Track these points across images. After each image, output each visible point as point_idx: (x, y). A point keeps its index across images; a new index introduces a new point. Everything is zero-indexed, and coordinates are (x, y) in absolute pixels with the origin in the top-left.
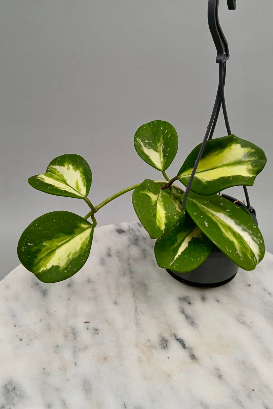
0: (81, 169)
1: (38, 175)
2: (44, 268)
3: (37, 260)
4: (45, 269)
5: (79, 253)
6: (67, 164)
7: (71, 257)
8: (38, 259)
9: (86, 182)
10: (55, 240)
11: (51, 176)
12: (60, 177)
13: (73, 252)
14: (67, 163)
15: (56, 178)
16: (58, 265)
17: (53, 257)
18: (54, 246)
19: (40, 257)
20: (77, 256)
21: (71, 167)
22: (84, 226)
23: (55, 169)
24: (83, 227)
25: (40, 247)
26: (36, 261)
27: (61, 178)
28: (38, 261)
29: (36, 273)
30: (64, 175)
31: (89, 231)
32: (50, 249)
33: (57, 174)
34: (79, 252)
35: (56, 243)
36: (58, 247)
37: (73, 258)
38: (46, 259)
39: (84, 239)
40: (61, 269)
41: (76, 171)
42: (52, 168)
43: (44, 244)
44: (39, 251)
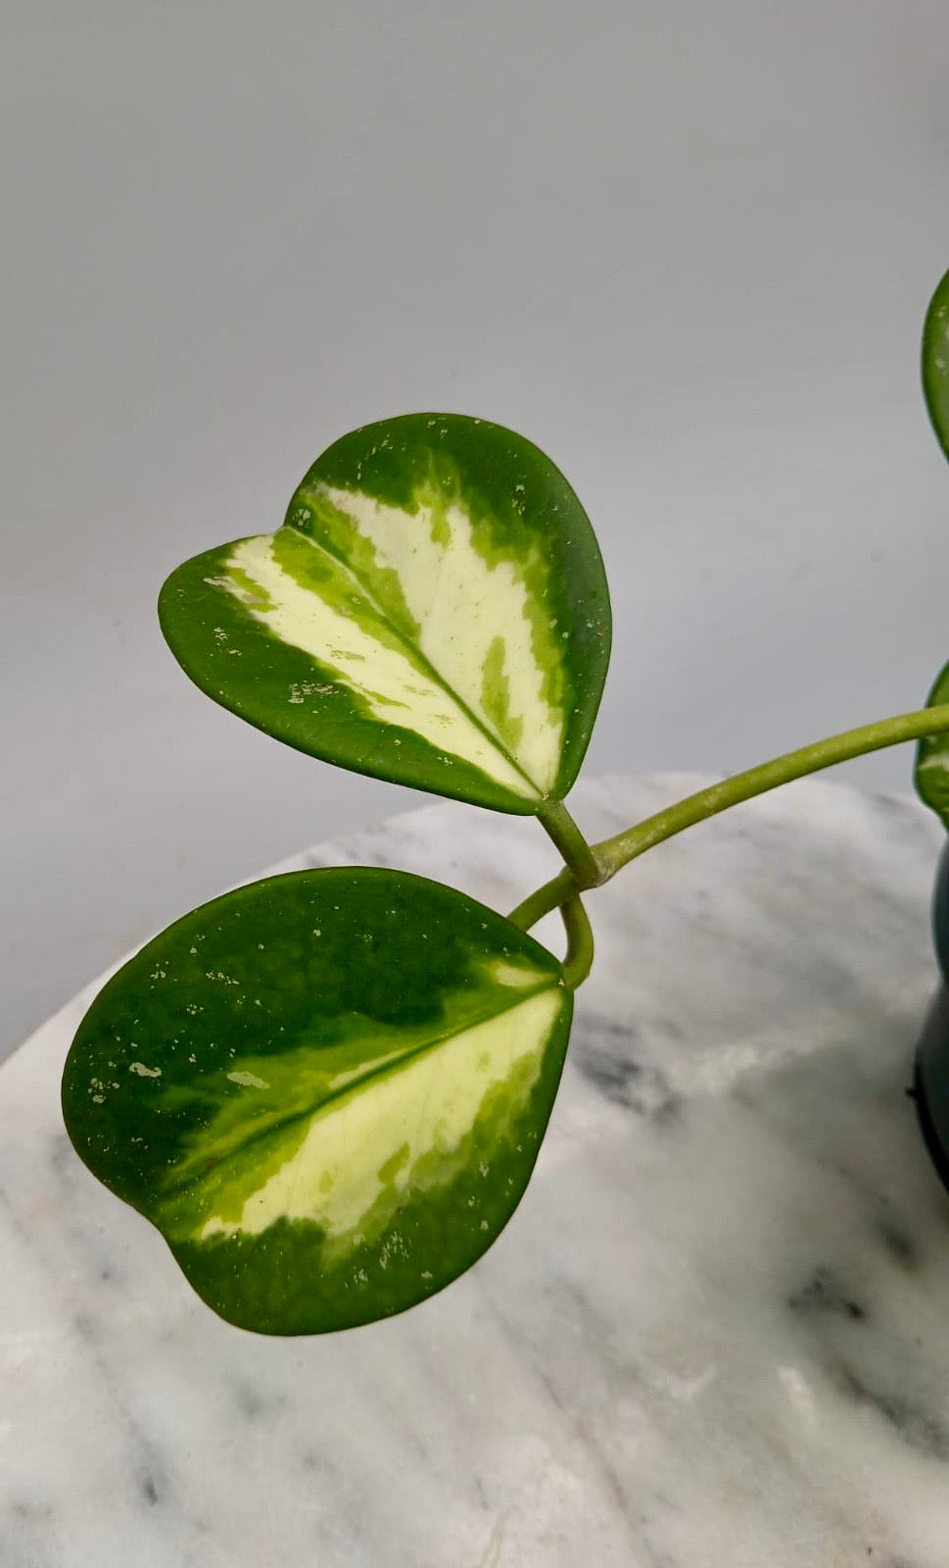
0: (534, 555)
1: (225, 551)
2: (225, 1220)
3: (185, 1166)
4: (230, 1229)
5: (458, 1165)
6: (436, 497)
7: (402, 1177)
8: (193, 1158)
9: (560, 675)
10: (308, 1054)
11: (316, 577)
12: (374, 592)
13: (422, 1145)
14: (434, 490)
15: (348, 597)
16: (317, 1218)
17: (289, 1159)
18: (298, 1089)
19: (204, 1152)
20: (445, 1179)
21: (459, 523)
22: (508, 975)
23: (346, 519)
24: (501, 982)
25: (212, 1091)
26: (179, 1171)
27: (381, 605)
28: (192, 1170)
29: (175, 1236)
30: (401, 576)
31: (536, 1017)
32: (273, 1108)
33: (354, 558)
34: (459, 1152)
35: (311, 1070)
36: (328, 1099)
37: (415, 1192)
38: (240, 1171)
39: (500, 1070)
40: (333, 1254)
41: (491, 565)
42: (327, 506)
43: (233, 1076)
44: (197, 1116)
